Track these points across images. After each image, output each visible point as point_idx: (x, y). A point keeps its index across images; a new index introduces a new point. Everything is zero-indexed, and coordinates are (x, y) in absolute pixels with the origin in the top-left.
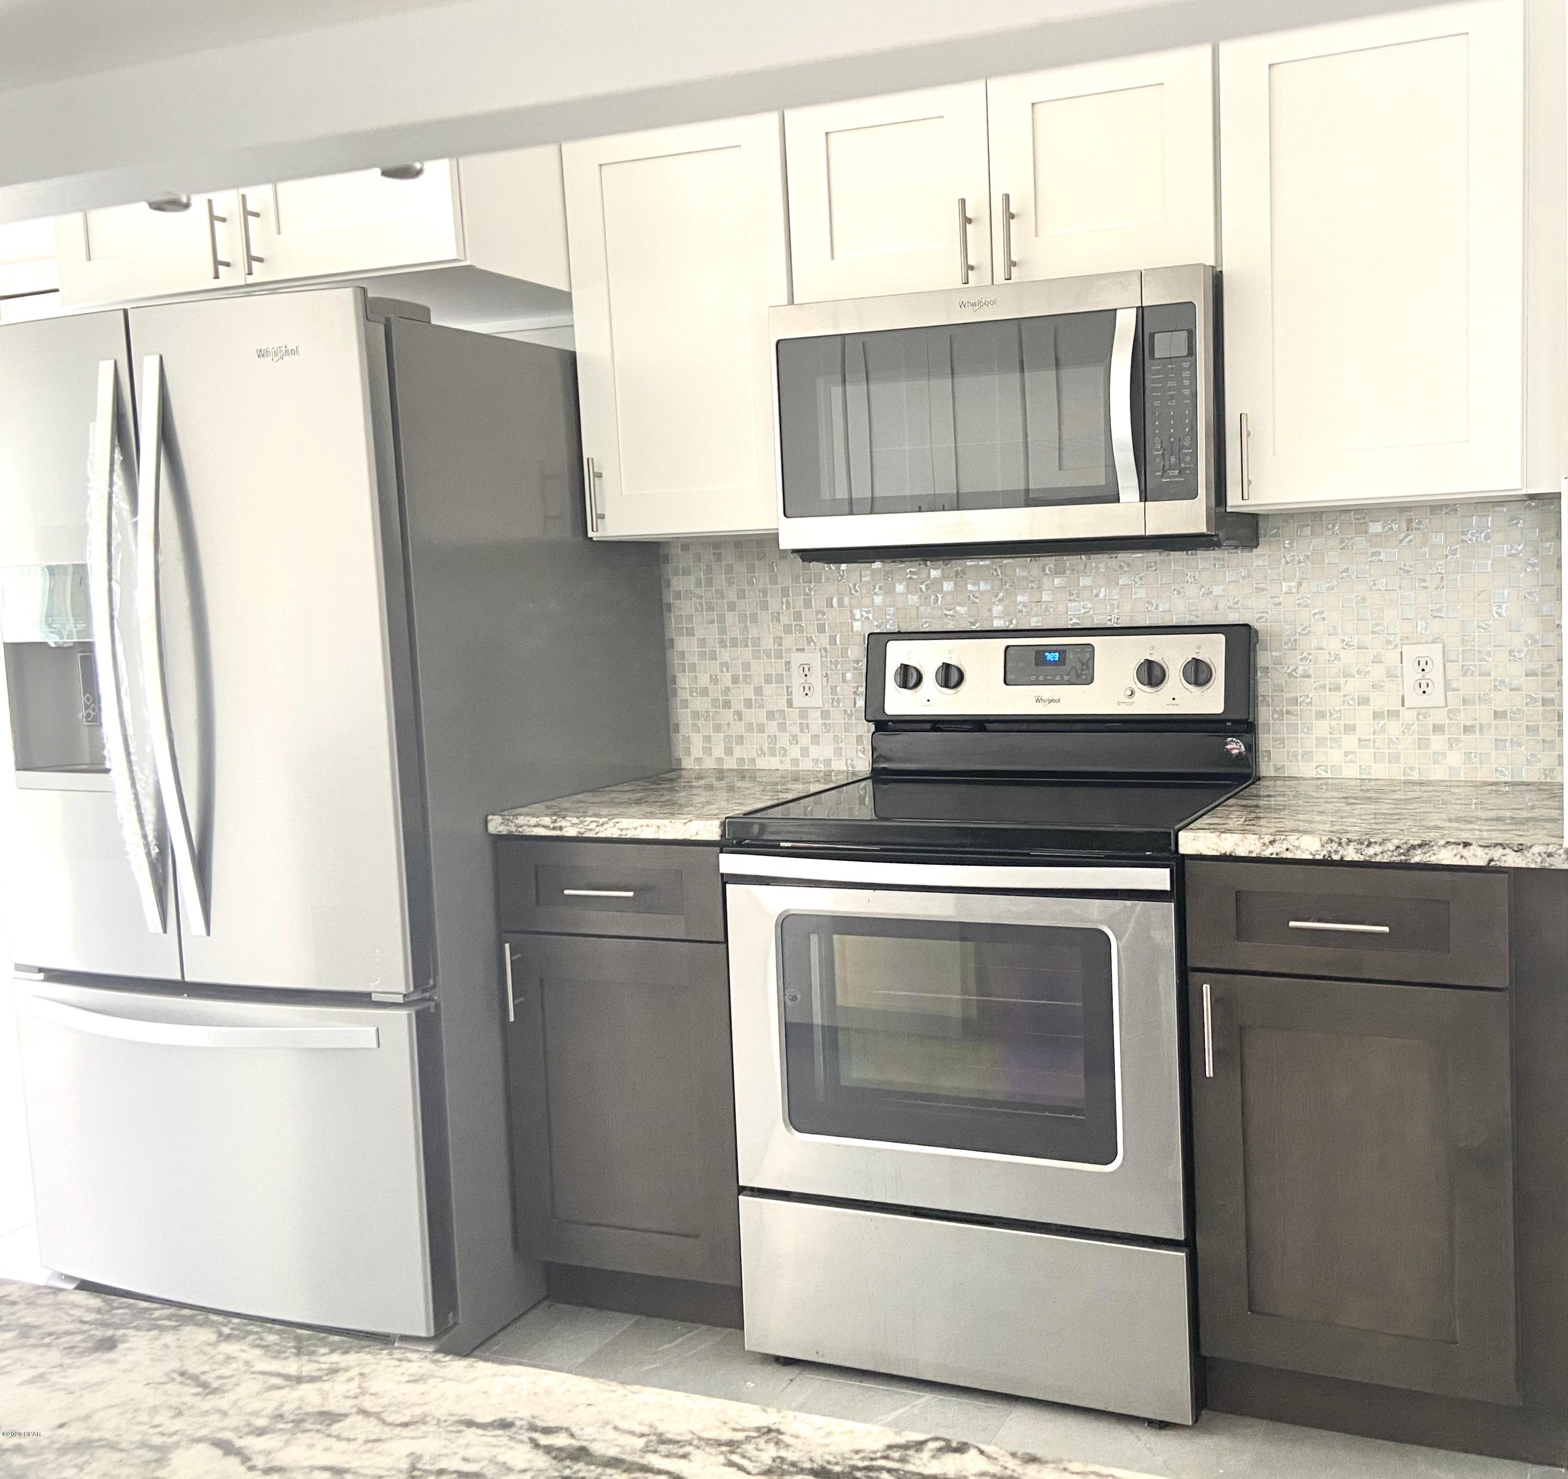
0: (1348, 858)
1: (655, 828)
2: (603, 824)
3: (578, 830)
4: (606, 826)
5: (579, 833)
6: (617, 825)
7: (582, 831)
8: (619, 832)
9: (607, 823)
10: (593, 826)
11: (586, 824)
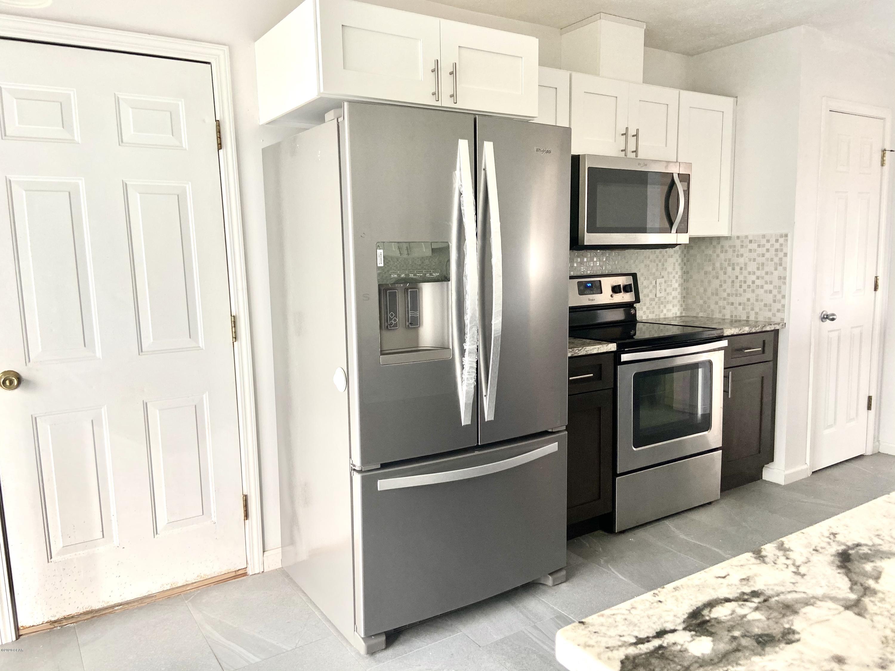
0: (753, 332)
1: (597, 349)
2: (580, 350)
3: (571, 354)
4: (582, 351)
5: (572, 355)
6: (585, 350)
7: (573, 354)
8: (586, 352)
9: (582, 349)
10: (577, 351)
11: (574, 351)
